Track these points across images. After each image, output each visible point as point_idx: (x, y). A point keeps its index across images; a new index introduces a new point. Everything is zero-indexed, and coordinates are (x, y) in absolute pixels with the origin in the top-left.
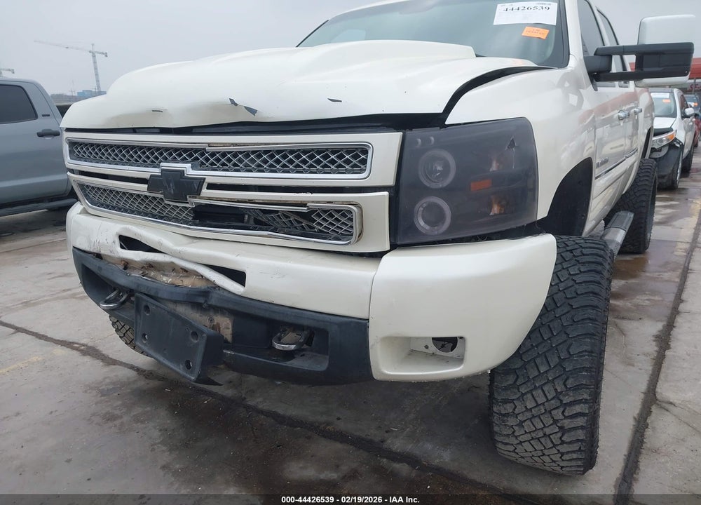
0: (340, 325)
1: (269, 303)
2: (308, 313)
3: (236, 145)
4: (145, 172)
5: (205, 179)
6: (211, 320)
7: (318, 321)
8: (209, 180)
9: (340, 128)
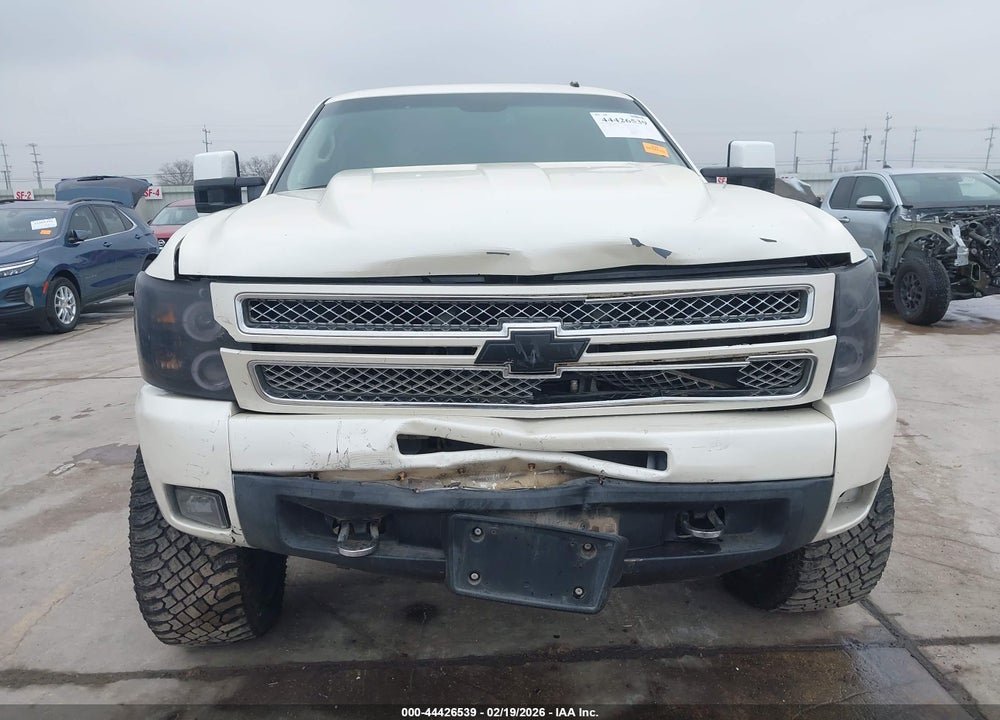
0: (804, 489)
1: (708, 483)
2: (763, 484)
3: (632, 294)
4: (478, 338)
5: (589, 340)
6: (585, 526)
7: (777, 490)
8: (594, 341)
9: (765, 269)
